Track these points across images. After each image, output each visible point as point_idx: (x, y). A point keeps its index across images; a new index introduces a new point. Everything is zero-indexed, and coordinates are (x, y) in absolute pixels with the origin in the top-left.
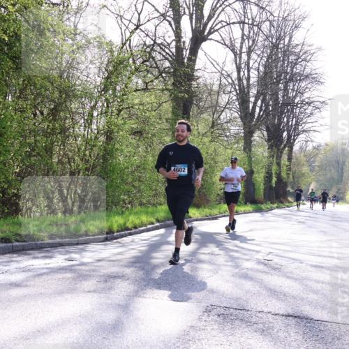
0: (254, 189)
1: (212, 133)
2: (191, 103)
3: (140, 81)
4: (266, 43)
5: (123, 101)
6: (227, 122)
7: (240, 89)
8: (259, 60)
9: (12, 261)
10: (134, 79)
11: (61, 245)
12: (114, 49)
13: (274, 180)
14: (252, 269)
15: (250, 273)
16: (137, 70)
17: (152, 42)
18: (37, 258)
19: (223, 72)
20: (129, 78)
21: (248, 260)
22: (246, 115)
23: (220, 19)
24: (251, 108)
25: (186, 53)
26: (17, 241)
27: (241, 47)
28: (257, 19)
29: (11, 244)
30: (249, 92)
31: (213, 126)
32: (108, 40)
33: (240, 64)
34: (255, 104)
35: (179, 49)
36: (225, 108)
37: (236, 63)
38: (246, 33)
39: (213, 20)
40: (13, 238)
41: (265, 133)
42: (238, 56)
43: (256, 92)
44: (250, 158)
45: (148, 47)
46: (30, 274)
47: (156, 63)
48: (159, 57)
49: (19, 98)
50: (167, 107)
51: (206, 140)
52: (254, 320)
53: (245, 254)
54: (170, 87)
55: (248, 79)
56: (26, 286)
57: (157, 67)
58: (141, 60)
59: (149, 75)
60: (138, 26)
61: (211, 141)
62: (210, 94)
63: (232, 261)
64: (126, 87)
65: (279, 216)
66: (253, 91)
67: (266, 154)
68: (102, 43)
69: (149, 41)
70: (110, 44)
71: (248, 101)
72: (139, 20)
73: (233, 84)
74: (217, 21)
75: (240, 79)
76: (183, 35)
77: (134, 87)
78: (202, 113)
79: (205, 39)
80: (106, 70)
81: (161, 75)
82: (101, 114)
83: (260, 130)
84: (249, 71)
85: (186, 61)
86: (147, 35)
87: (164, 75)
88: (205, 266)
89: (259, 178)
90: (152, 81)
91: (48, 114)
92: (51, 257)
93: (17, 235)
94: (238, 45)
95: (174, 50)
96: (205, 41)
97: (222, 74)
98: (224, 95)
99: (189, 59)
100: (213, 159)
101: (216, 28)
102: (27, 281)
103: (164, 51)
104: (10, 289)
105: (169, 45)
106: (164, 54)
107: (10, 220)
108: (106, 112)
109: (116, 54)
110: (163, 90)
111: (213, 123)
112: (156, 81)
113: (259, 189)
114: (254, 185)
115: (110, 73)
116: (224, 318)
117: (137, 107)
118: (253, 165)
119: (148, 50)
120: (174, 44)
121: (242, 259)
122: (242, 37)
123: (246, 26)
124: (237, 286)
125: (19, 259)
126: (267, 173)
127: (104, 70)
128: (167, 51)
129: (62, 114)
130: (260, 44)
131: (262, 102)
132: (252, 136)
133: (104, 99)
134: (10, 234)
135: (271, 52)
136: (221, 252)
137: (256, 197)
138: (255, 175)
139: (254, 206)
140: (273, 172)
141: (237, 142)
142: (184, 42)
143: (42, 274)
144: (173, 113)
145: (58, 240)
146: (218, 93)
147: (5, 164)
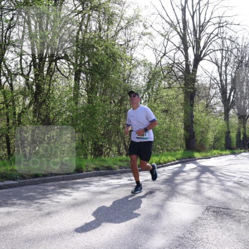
0: (231, 142)
1: (207, 110)
2: (195, 94)
3: (166, 83)
4: (235, 60)
5: (157, 94)
6: (215, 105)
7: (222, 86)
8: (232, 70)
9: (101, 180)
10: (163, 82)
11: (126, 172)
12: (152, 67)
13: (242, 136)
14: (231, 186)
15: (231, 189)
16: (165, 77)
17: (172, 62)
18: (113, 179)
19: (212, 77)
20: (161, 82)
21: (229, 181)
22: (225, 100)
23: (209, 48)
24: (228, 96)
25: (191, 68)
26: (103, 170)
27: (222, 63)
28: (230, 48)
29: (99, 171)
30: (226, 88)
31: (207, 107)
32: (149, 62)
33: (221, 72)
34: (230, 94)
35: (187, 65)
36: (213, 97)
37: (219, 72)
38: (224, 55)
39: (206, 49)
40: (101, 168)
41: (236, 110)
42: (220, 68)
43: (230, 87)
44: (228, 124)
45: (170, 65)
46: (110, 187)
47: (175, 73)
48: (176, 70)
49: (103, 94)
50: (181, 97)
51: (203, 114)
52: (234, 214)
53: (227, 178)
54: (183, 86)
55: (226, 80)
56: (109, 193)
57: (175, 75)
58: (166, 72)
59: (171, 80)
60: (165, 54)
61: (206, 115)
62: (205, 89)
63: (220, 182)
64: (159, 87)
65: (245, 156)
66: (229, 87)
67: (237, 122)
68: (146, 63)
69: (171, 62)
70: (151, 64)
71: (226, 93)
72: (165, 51)
73: (217, 83)
74: (208, 50)
75: (221, 81)
76: (189, 58)
77: (163, 86)
78: (200, 100)
79: (201, 59)
80: (148, 78)
81: (177, 79)
82: (146, 101)
83: (234, 108)
84: (226, 76)
85: (191, 71)
86: (170, 59)
87: (179, 80)
88: (205, 184)
89: (233, 135)
90: (173, 83)
91: (118, 102)
92: (120, 179)
93: (103, 166)
94: (219, 62)
95: (184, 66)
96: (201, 60)
97: (211, 78)
98: (212, 90)
99: (193, 70)
100: (207, 125)
101: (207, 53)
102: (109, 191)
103: (179, 66)
104: (100, 195)
105: (182, 63)
106: (179, 68)
107: (99, 158)
108: (148, 101)
109: (153, 69)
110: (179, 88)
111: (207, 104)
112: (175, 83)
113: (233, 142)
114: (230, 139)
115: (150, 79)
116: (217, 214)
117: (165, 97)
118: (230, 128)
119: (170, 66)
120: (184, 63)
121: (226, 181)
122: (222, 58)
123: (224, 51)
124: (223, 195)
125: (104, 179)
126: (238, 132)
127: (147, 78)
128: (181, 66)
129: (125, 102)
130: (232, 61)
131: (234, 93)
132: (229, 112)
133: (146, 93)
134: (99, 166)
135: (239, 65)
136: (213, 177)
137: (232, 146)
138: (231, 134)
139: (231, 151)
140: (241, 132)
141: (221, 116)
142: (190, 61)
143: (117, 187)
144: (185, 100)
145: (124, 169)
146: (209, 89)
147: (96, 129)
